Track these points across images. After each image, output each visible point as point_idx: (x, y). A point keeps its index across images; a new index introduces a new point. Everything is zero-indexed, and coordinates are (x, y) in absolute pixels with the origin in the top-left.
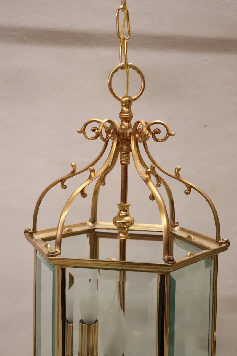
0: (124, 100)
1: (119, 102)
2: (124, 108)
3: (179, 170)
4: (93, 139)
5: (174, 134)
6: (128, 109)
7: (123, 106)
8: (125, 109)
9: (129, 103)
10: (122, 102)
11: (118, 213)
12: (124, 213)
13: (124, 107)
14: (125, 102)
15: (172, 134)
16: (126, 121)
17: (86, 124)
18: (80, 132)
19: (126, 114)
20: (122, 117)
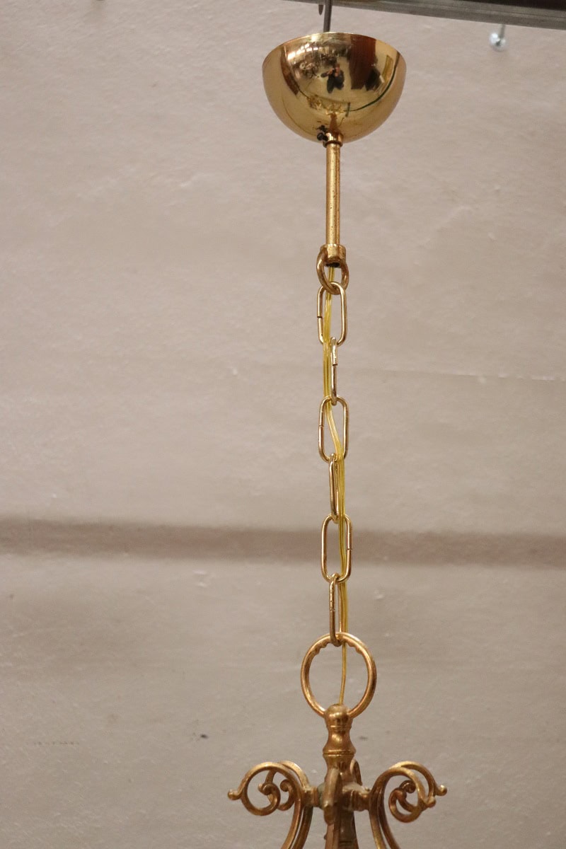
0: (333, 716)
1: (323, 720)
2: (334, 736)
4: (266, 812)
5: (445, 791)
6: (343, 737)
7: (331, 732)
8: (337, 738)
9: (344, 723)
10: (329, 722)
13: (335, 733)
14: (336, 722)
15: (442, 790)
16: (339, 765)
17: (250, 776)
18: (235, 798)
19: (340, 750)
20: (330, 755)
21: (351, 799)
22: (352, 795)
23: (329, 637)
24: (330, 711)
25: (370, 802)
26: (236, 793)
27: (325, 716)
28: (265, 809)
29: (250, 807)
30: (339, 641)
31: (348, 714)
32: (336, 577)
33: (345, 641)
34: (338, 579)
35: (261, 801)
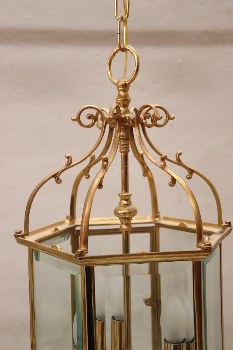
0: (120, 84)
1: (116, 86)
3: (180, 154)
4: (89, 127)
5: (174, 118)
6: (125, 93)
7: (119, 90)
8: (122, 93)
9: (125, 87)
10: (118, 87)
13: (121, 91)
14: (121, 86)
15: (172, 117)
16: (123, 105)
17: (81, 111)
18: (74, 120)
19: (123, 99)
20: (119, 101)
21: (127, 120)
22: (127, 118)
23: (118, 48)
24: (119, 82)
25: (135, 120)
26: (75, 118)
27: (117, 85)
28: (88, 125)
29: (82, 125)
30: (123, 49)
31: (127, 83)
32: (121, 18)
33: (126, 49)
34: (122, 18)
35: (87, 122)
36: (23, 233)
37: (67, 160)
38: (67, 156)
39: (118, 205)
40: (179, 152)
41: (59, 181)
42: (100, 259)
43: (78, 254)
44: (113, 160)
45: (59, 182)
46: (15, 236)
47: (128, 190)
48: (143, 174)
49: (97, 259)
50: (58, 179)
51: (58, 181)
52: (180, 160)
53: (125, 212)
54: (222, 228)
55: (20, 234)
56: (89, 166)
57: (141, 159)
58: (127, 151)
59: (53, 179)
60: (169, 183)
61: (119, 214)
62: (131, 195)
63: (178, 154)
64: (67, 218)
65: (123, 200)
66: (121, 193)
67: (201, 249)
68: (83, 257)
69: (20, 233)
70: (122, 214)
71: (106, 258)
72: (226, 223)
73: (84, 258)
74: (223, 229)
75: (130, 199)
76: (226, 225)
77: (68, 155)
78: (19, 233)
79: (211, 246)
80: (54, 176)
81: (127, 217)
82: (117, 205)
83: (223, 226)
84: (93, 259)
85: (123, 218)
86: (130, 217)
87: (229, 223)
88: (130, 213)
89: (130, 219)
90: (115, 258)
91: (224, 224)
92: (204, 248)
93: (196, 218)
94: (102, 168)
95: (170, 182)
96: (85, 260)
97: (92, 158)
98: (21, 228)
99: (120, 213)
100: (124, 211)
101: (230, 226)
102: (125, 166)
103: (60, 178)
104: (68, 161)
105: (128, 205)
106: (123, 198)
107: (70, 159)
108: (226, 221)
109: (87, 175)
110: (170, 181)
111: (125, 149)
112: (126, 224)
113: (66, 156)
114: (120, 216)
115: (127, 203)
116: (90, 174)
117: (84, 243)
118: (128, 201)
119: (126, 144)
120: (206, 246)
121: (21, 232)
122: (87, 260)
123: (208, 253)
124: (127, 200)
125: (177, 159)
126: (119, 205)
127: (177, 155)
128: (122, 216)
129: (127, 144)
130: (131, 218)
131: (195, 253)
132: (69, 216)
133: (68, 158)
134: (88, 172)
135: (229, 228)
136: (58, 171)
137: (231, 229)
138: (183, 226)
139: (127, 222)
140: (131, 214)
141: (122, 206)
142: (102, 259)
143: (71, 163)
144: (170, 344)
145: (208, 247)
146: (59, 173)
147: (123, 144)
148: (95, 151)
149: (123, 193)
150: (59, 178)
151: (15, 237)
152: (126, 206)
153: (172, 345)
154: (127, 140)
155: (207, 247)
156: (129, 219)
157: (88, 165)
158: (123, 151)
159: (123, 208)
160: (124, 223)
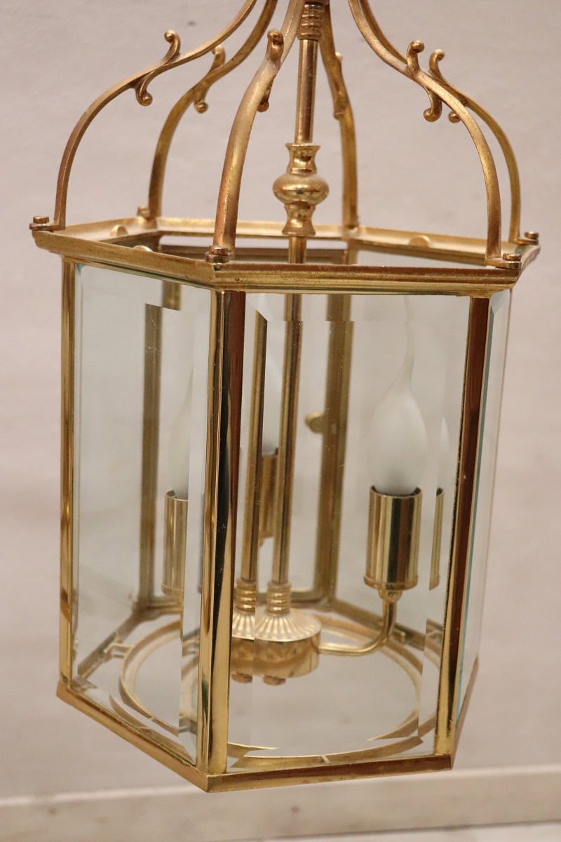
3: (440, 57)
11: (289, 167)
12: (303, 164)
36: (51, 223)
37: (168, 45)
38: (168, 36)
39: (283, 170)
40: (438, 51)
41: (146, 98)
42: (265, 272)
43: (214, 256)
44: (291, 46)
45: (146, 100)
46: (31, 228)
47: (312, 136)
48: (335, 112)
49: (258, 272)
50: (145, 93)
51: (144, 99)
52: (438, 71)
53: (303, 188)
54: (516, 246)
55: (44, 225)
56: (208, 78)
57: (335, 69)
58: (316, 36)
59: (132, 91)
60: (425, 112)
61: (285, 192)
62: (317, 148)
63: (436, 56)
64: (140, 212)
65: (298, 158)
66: (292, 141)
67: (497, 267)
68: (225, 264)
69: (45, 222)
70: (295, 194)
71: (278, 272)
72: (527, 235)
73: (228, 265)
74: (520, 250)
75: (314, 156)
76: (527, 241)
77: (171, 33)
78: (42, 223)
79: (520, 260)
80: (133, 84)
81: (304, 202)
82: (280, 171)
83: (521, 243)
84: (248, 272)
85: (294, 203)
86: (312, 202)
87: (535, 236)
88: (312, 191)
89: (312, 207)
90: (300, 273)
91: (523, 237)
92: (504, 264)
93: (490, 195)
94: (268, 60)
95: (429, 110)
96: (230, 271)
97: (218, 57)
98: (47, 210)
99: (289, 191)
100: (300, 186)
101: (536, 243)
102: (310, 75)
103: (148, 91)
104: (171, 48)
105: (307, 172)
106: (299, 153)
107: (176, 43)
108: (526, 231)
109: (202, 103)
110: (430, 107)
111: (313, 30)
112: (300, 218)
113: (165, 35)
114: (287, 198)
115: (307, 165)
116: (207, 100)
117: (225, 233)
118: (309, 162)
119: (315, 18)
120: (509, 260)
121: (46, 220)
122: (234, 272)
123: (512, 279)
124: (307, 159)
125: (431, 69)
126: (287, 171)
127: (434, 59)
128: (295, 197)
129: (317, 18)
130: (314, 205)
131: (482, 276)
132: (145, 209)
133: (171, 39)
134: (203, 96)
135: (534, 248)
136: (145, 73)
137: (538, 251)
138: (419, 244)
139: (303, 214)
140: (315, 195)
141: (294, 174)
142: (270, 272)
143: (177, 54)
144: (385, 496)
145: (513, 262)
146: (147, 76)
147: (307, 16)
148: (240, 27)
149: (299, 142)
150: (146, 91)
151: (31, 231)
152: (304, 174)
153: (390, 499)
154: (318, 6)
155: (510, 262)
156: (308, 207)
157: (206, 76)
158: (306, 34)
159: (296, 178)
160: (296, 215)
